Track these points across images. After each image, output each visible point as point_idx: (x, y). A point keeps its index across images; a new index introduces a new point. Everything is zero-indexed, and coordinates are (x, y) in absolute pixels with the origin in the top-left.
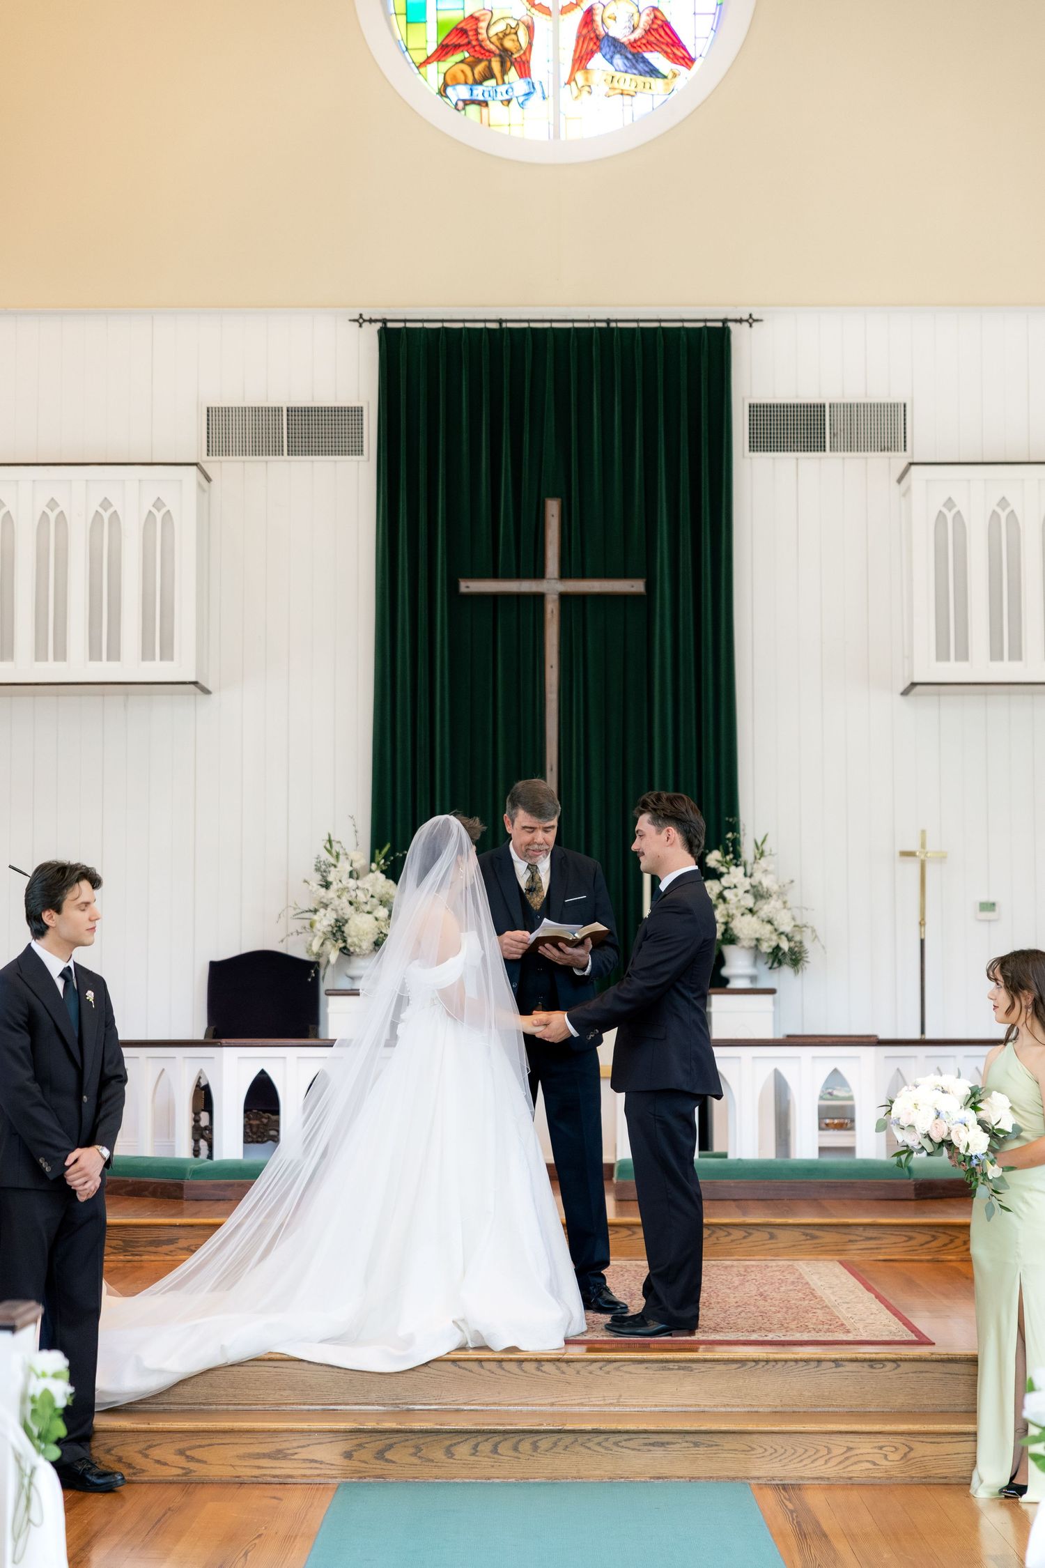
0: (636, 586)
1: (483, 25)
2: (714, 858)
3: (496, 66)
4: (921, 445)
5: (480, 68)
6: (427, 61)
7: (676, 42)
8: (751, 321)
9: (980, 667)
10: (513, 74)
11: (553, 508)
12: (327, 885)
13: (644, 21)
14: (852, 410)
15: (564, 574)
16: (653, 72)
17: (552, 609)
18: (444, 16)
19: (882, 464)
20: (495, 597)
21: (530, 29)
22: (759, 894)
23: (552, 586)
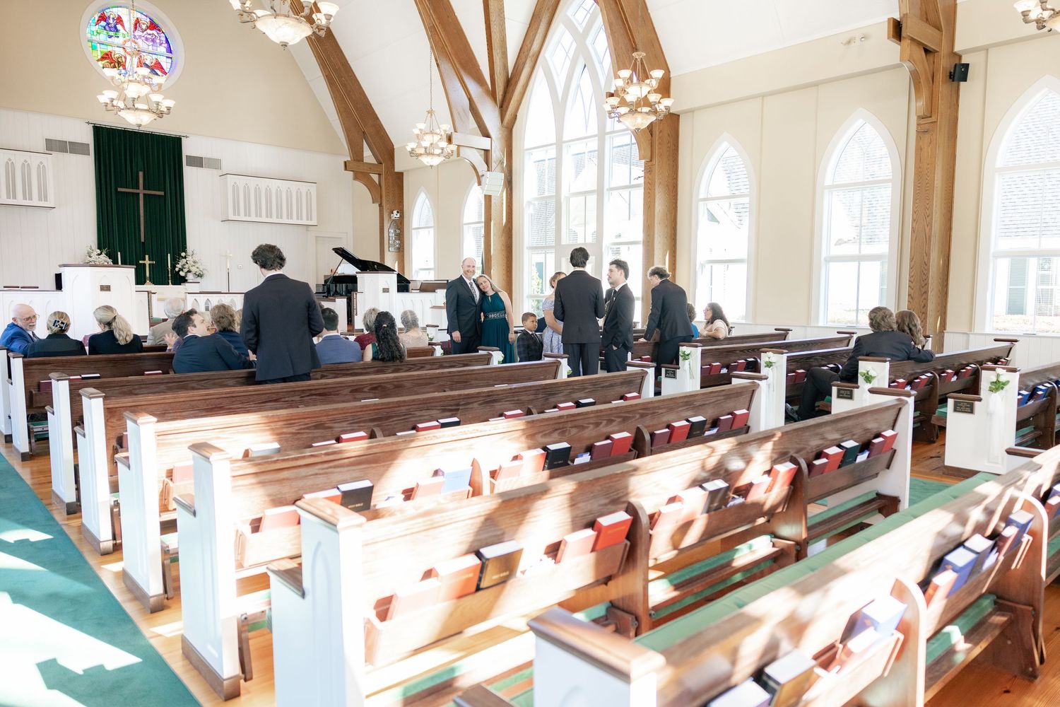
0: (162, 193)
1: (113, 54)
2: (183, 254)
3: (117, 65)
4: (225, 169)
5: (112, 64)
6: (98, 60)
7: (162, 68)
8: (186, 137)
9: (242, 218)
10: (121, 68)
11: (141, 174)
12: (90, 257)
13: (154, 61)
14: (209, 159)
15: (144, 189)
16: (157, 74)
17: (141, 196)
18: (102, 50)
19: (216, 173)
20: (127, 193)
21: (125, 58)
22: (194, 262)
23: (141, 191)
